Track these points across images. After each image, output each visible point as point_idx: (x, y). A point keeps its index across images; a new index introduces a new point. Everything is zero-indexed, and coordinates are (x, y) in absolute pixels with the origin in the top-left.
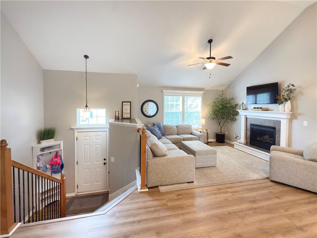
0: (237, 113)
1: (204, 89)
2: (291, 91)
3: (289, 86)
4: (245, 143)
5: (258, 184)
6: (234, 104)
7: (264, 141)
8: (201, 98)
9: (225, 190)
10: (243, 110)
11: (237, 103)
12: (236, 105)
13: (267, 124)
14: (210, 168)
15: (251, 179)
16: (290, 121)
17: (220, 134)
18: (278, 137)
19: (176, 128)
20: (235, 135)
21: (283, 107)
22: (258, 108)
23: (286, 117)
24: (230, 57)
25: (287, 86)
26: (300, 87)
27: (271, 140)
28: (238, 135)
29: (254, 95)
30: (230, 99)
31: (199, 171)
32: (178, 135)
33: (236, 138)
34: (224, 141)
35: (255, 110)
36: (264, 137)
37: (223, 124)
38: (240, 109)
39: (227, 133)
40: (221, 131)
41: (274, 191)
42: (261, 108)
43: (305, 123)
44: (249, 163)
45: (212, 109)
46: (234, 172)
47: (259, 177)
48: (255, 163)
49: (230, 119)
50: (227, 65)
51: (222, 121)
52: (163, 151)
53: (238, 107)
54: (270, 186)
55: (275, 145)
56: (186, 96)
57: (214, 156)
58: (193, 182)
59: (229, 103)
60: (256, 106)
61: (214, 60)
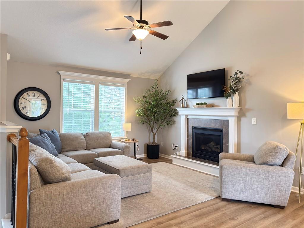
0: (175, 113)
1: (130, 75)
2: (239, 80)
3: (236, 74)
4: (187, 155)
5: (208, 206)
6: (170, 100)
7: (210, 150)
8: (124, 90)
9: (168, 222)
10: (183, 107)
11: (175, 99)
12: (175, 101)
13: (213, 126)
14: (142, 195)
15: (200, 202)
16: (239, 119)
17: (152, 144)
18: (226, 143)
19: (83, 137)
20: (173, 146)
21: (231, 100)
22: (202, 104)
23: (234, 115)
24: (169, 23)
25: (235, 73)
26: (248, 75)
27: (217, 148)
28: (177, 145)
29: (195, 90)
30: (165, 93)
31: (126, 203)
32: (87, 149)
33: (175, 149)
34: (159, 157)
35: (199, 107)
36: (210, 144)
37: (156, 130)
38: (179, 106)
39: (162, 143)
40: (154, 141)
41: (227, 212)
42: (205, 104)
43: (254, 121)
44: (194, 181)
45: (142, 107)
46: (177, 196)
47: (208, 198)
48: (202, 180)
49: (167, 122)
50: (164, 37)
51: (156, 126)
52: (64, 171)
53: (176, 104)
54: (223, 207)
55: (223, 152)
56: (102, 84)
57: (147, 174)
58: (117, 221)
59: (165, 99)
60: (199, 101)
61: (147, 26)
